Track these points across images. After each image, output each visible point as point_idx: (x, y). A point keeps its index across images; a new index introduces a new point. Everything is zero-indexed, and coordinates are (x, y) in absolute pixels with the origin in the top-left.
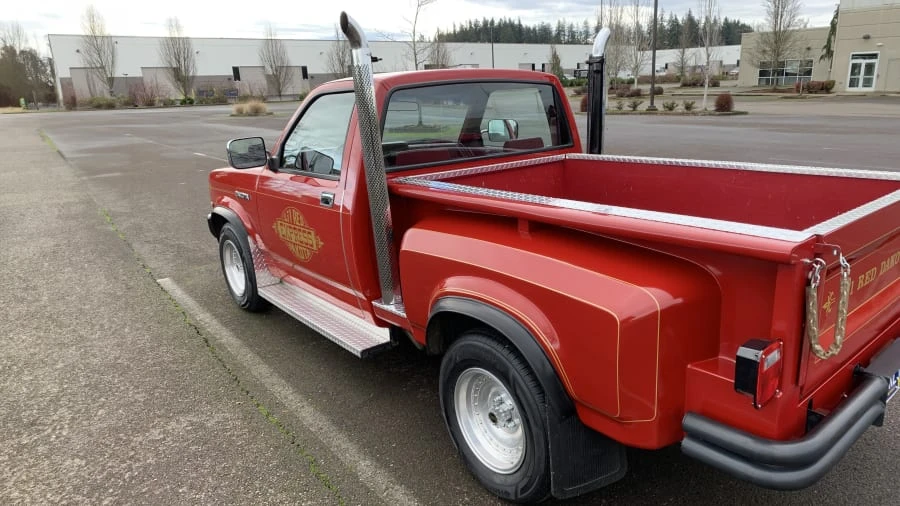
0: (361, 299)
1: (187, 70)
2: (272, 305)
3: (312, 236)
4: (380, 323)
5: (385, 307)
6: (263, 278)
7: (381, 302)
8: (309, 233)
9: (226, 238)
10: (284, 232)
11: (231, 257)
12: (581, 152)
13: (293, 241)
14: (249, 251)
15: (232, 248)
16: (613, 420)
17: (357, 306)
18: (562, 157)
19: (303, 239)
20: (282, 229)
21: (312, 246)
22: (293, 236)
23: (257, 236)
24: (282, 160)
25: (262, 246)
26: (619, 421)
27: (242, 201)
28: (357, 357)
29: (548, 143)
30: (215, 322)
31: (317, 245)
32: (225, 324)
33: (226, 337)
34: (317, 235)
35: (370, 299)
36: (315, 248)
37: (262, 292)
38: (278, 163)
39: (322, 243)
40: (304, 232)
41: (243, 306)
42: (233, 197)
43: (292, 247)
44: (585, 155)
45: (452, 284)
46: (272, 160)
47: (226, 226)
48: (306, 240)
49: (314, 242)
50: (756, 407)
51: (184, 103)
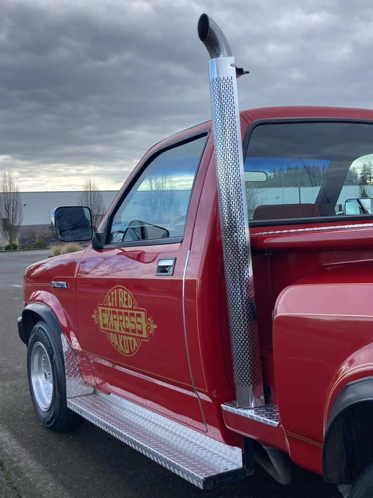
0: (204, 402)
1: (14, 219)
2: (84, 419)
3: (142, 320)
4: (230, 439)
5: (242, 412)
6: (75, 386)
7: (234, 405)
8: (139, 316)
9: (36, 339)
10: (106, 321)
11: (39, 363)
13: (117, 330)
14: (61, 352)
15: (42, 352)
19: (129, 325)
20: (103, 318)
21: (140, 332)
22: (117, 324)
23: (72, 333)
24: (108, 236)
25: (77, 346)
28: (198, 488)
30: (14, 442)
31: (148, 330)
32: (25, 445)
33: (25, 460)
34: (148, 316)
36: (145, 335)
37: (73, 404)
38: (104, 239)
39: (155, 327)
40: (132, 315)
41: (48, 423)
42: (49, 289)
46: (98, 235)
47: (39, 325)
48: (133, 326)
49: (145, 325)
51: (8, 248)
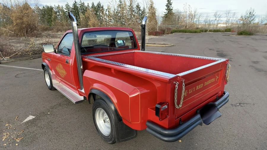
3: (64, 71)
4: (81, 95)
5: (81, 91)
6: (54, 82)
7: (80, 89)
9: (45, 70)
12: (140, 50)
13: (60, 72)
14: (51, 75)
15: (47, 73)
16: (129, 122)
17: (75, 89)
18: (134, 51)
20: (58, 69)
21: (64, 74)
23: (53, 70)
25: (54, 73)
26: (130, 123)
27: (49, 61)
29: (130, 47)
35: (78, 88)
37: (54, 85)
38: (57, 51)
39: (66, 73)
40: (62, 70)
42: (47, 60)
43: (60, 74)
44: (140, 51)
45: (96, 86)
46: (55, 50)
47: (45, 68)
48: (63, 72)
50: (160, 120)
